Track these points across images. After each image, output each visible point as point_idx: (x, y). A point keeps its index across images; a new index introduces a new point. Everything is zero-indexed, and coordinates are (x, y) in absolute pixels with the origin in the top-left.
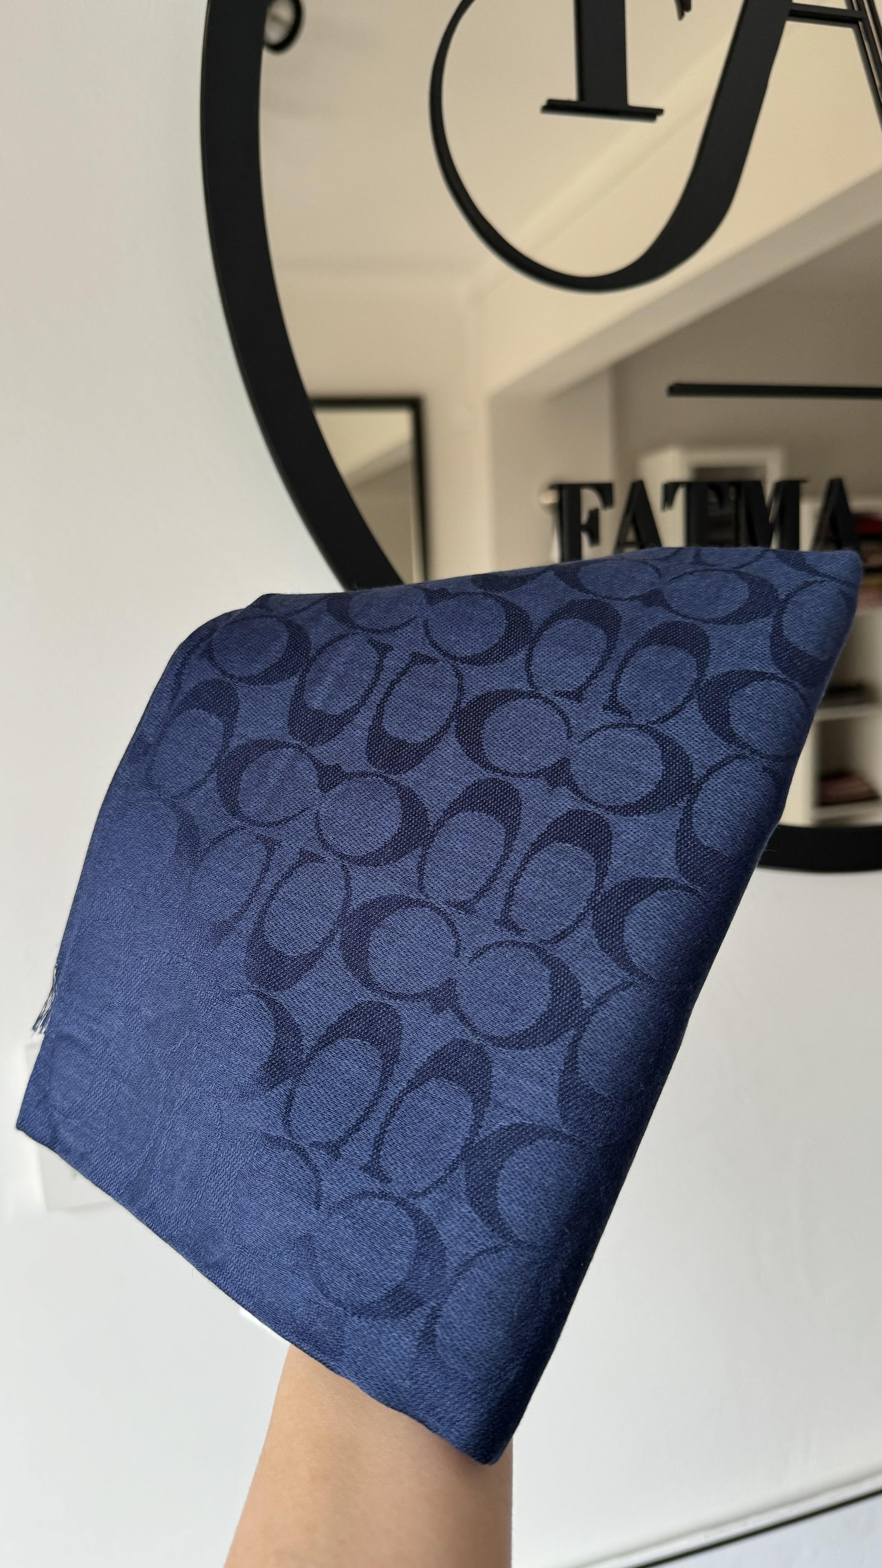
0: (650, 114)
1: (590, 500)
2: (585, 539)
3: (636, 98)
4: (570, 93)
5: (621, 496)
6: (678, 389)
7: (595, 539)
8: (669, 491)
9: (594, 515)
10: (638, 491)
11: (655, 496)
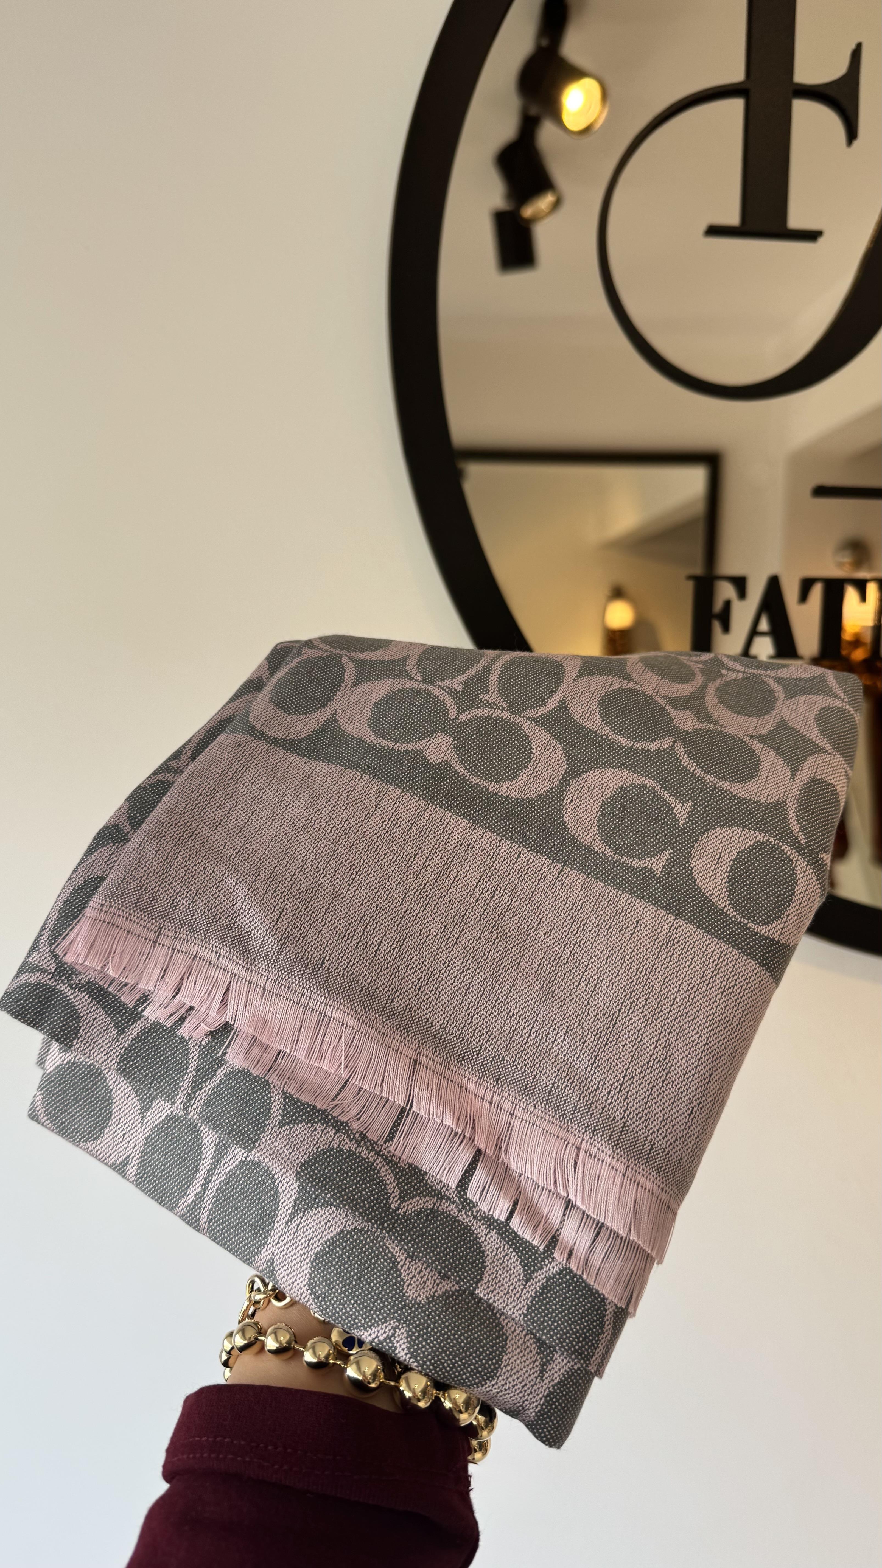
0: (812, 236)
1: (726, 591)
2: (717, 626)
3: (795, 221)
4: (733, 218)
5: (756, 591)
6: (821, 491)
7: (726, 628)
8: (807, 585)
9: (728, 604)
10: (774, 585)
11: (790, 592)
